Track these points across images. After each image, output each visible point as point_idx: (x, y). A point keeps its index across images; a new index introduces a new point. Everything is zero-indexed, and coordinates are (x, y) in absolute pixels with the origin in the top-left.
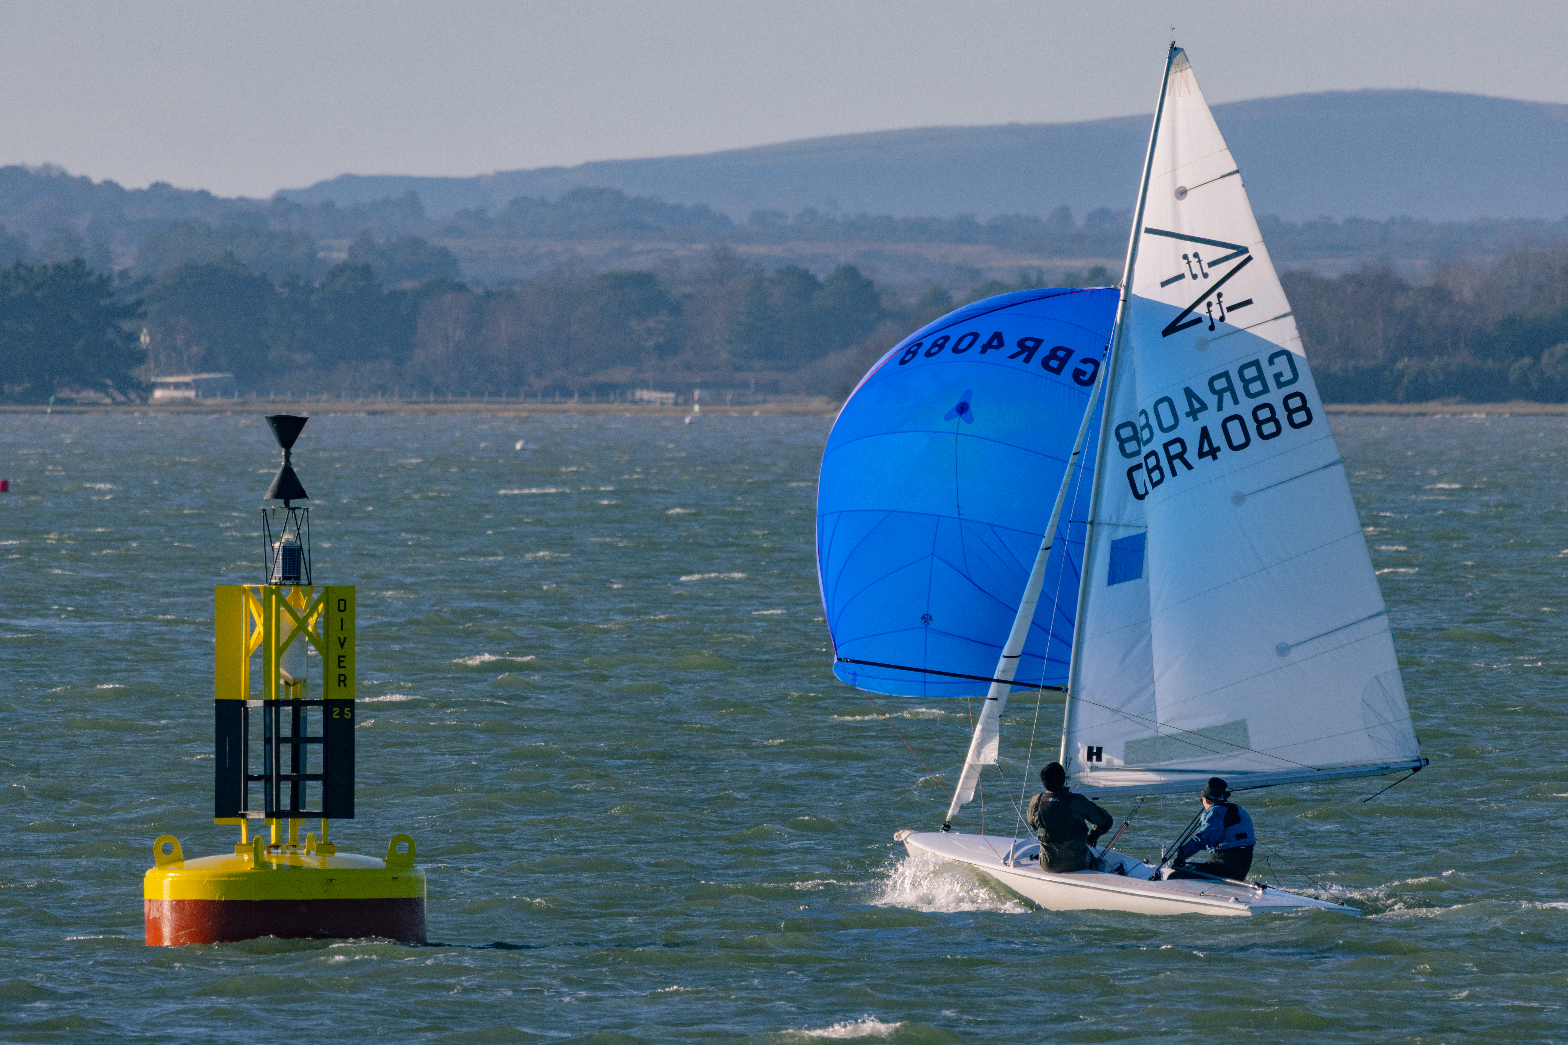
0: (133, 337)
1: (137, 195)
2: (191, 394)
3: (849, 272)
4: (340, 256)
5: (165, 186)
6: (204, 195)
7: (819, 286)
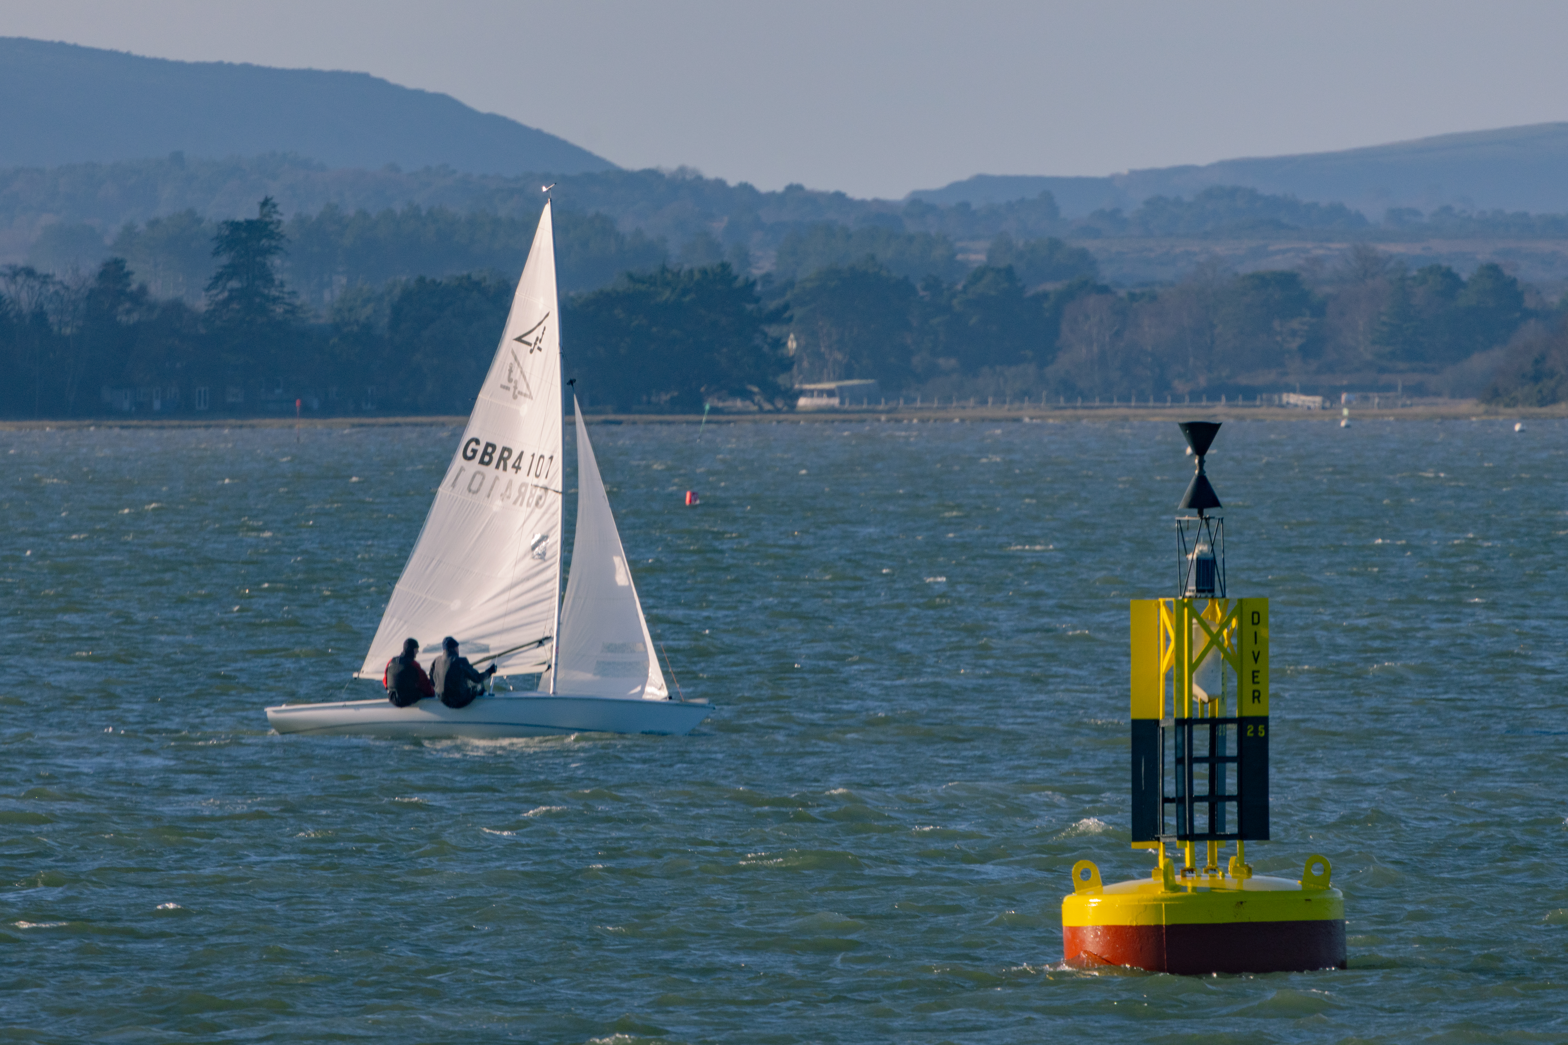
0: (779, 343)
1: (772, 196)
2: (835, 402)
3: (1493, 270)
4: (978, 259)
5: (800, 188)
6: (839, 197)
7: (1463, 285)
